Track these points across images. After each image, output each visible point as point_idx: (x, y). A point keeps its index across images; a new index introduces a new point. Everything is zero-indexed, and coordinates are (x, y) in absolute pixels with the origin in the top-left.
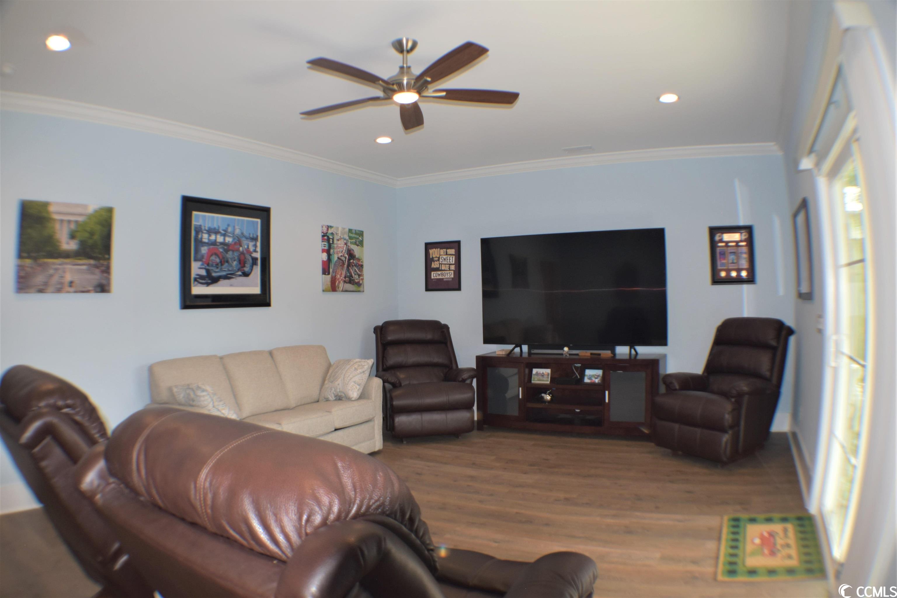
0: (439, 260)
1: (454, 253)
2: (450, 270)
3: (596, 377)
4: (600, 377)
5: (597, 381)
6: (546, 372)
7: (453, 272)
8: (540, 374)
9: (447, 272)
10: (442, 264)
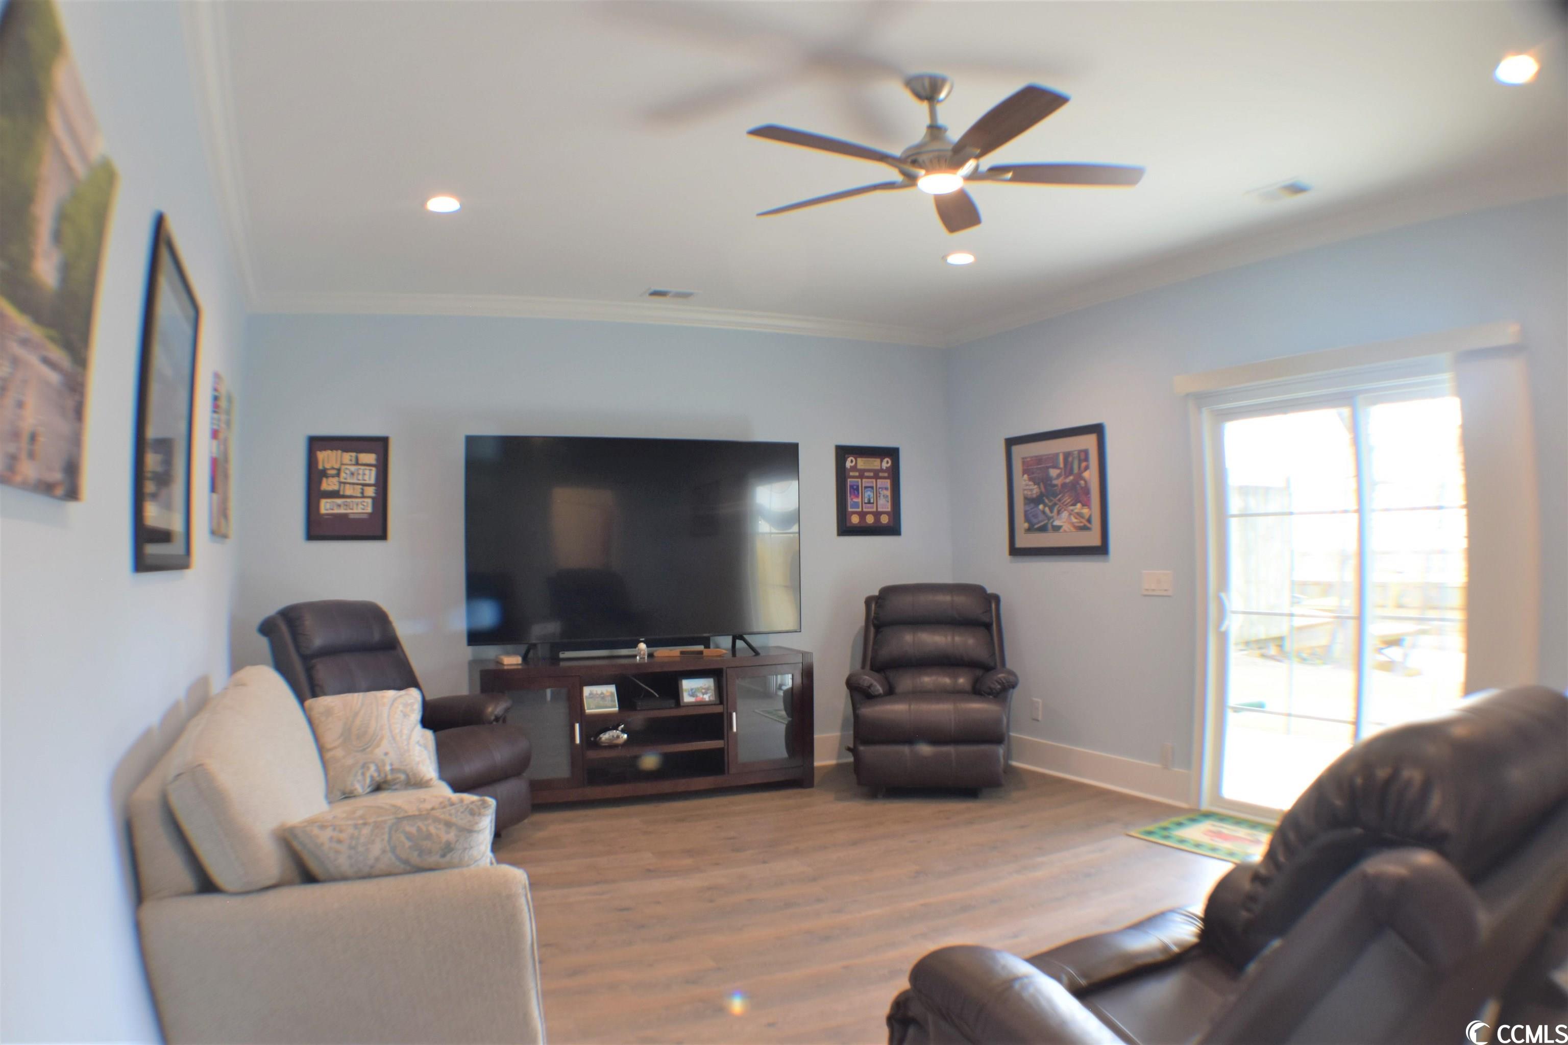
0: (338, 475)
1: (373, 462)
2: (363, 497)
3: (703, 691)
4: (710, 691)
5: (707, 698)
6: (607, 691)
7: (369, 501)
8: (598, 696)
9: (357, 500)
10: (345, 483)
